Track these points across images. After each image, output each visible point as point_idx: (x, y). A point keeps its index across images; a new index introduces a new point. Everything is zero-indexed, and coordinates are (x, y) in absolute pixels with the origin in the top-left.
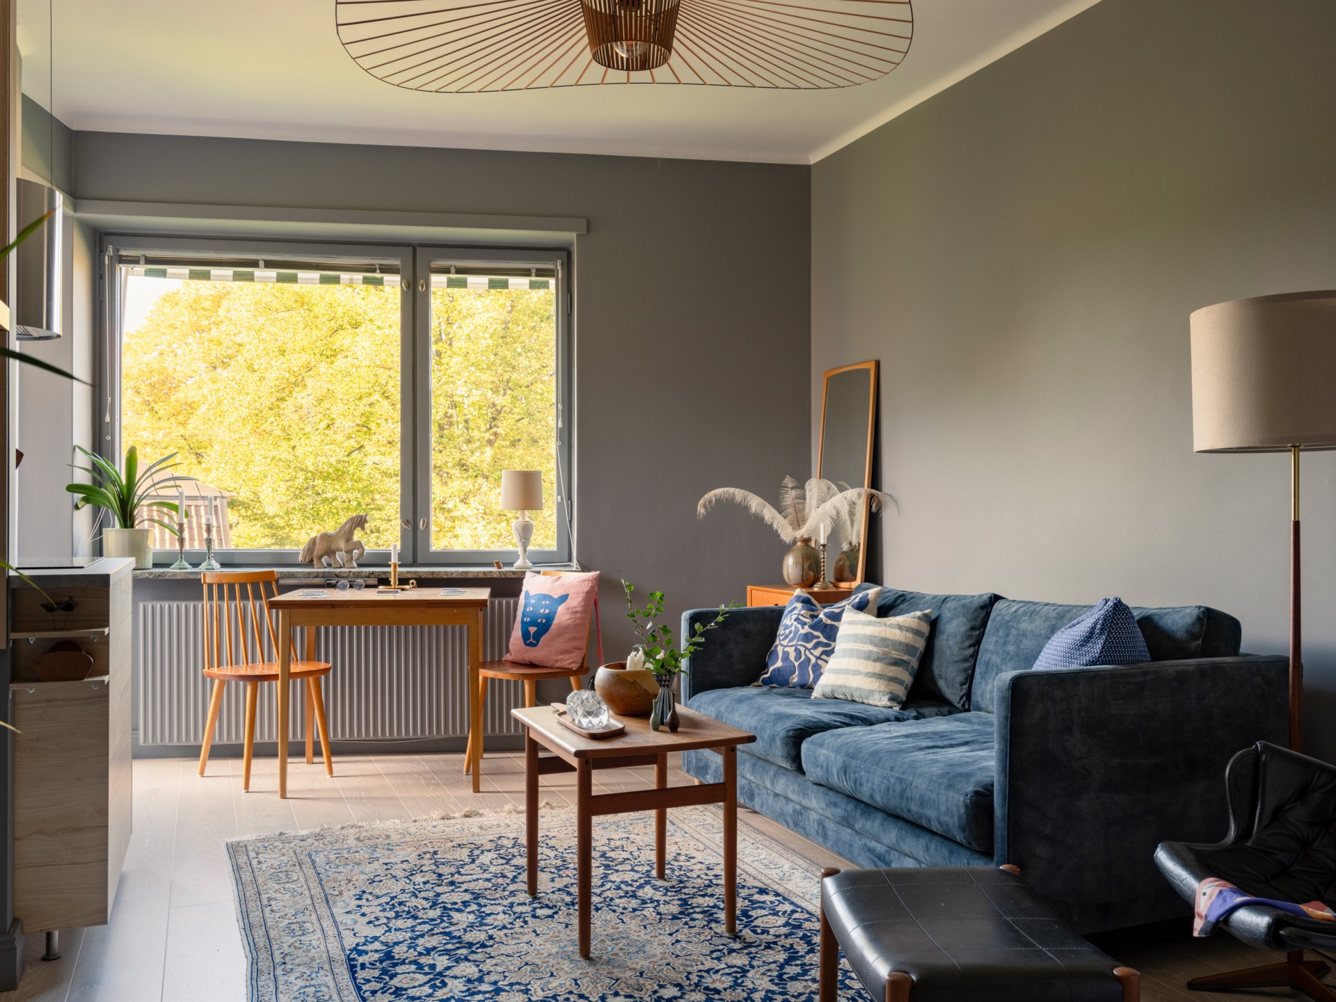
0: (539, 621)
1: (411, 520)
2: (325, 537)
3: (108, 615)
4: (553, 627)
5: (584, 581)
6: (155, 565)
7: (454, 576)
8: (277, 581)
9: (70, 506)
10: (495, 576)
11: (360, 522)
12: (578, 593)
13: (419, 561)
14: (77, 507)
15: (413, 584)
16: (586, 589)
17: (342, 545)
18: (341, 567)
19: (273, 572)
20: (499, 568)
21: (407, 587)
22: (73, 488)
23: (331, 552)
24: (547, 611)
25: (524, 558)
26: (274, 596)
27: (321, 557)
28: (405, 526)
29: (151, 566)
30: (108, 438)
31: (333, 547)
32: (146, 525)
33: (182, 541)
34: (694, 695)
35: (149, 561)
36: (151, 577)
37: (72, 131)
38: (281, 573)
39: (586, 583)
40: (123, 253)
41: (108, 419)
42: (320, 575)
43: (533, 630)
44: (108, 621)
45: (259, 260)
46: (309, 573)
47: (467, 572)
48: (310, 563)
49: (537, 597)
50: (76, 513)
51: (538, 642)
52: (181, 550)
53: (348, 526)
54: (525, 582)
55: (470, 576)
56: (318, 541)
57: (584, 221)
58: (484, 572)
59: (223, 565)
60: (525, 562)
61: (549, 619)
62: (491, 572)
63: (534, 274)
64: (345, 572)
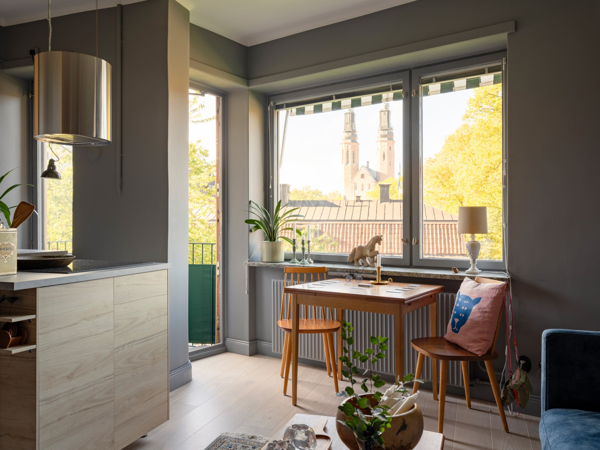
0: (460, 315)
1: (409, 239)
2: (361, 248)
3: (36, 307)
4: (468, 321)
5: (493, 289)
7: (422, 276)
8: (327, 273)
9: (247, 230)
10: (448, 278)
11: (378, 240)
12: (487, 298)
13: (414, 264)
14: (251, 231)
15: (390, 280)
16: (494, 295)
17: (368, 252)
18: (368, 266)
19: (324, 268)
20: (456, 272)
21: (386, 282)
22: (249, 221)
23: (363, 257)
24: (466, 308)
25: (474, 267)
27: (358, 260)
28: (404, 243)
29: (283, 260)
30: (271, 196)
31: (364, 254)
32: (280, 240)
33: (294, 249)
35: (282, 258)
36: (275, 267)
37: (248, 47)
38: (330, 268)
39: (495, 291)
40: (277, 104)
41: (271, 187)
42: (349, 271)
43: (457, 320)
44: (35, 310)
45: (333, 96)
46: (343, 269)
47: (430, 274)
48: (352, 263)
49: (463, 297)
50: (251, 234)
51: (459, 330)
52: (294, 253)
53: (371, 242)
54: (462, 284)
55: (432, 277)
56: (356, 250)
57: (513, 22)
58: (441, 275)
59: (316, 262)
60: (474, 269)
61: (467, 314)
62: (445, 275)
63: (487, 71)
64: (361, 270)
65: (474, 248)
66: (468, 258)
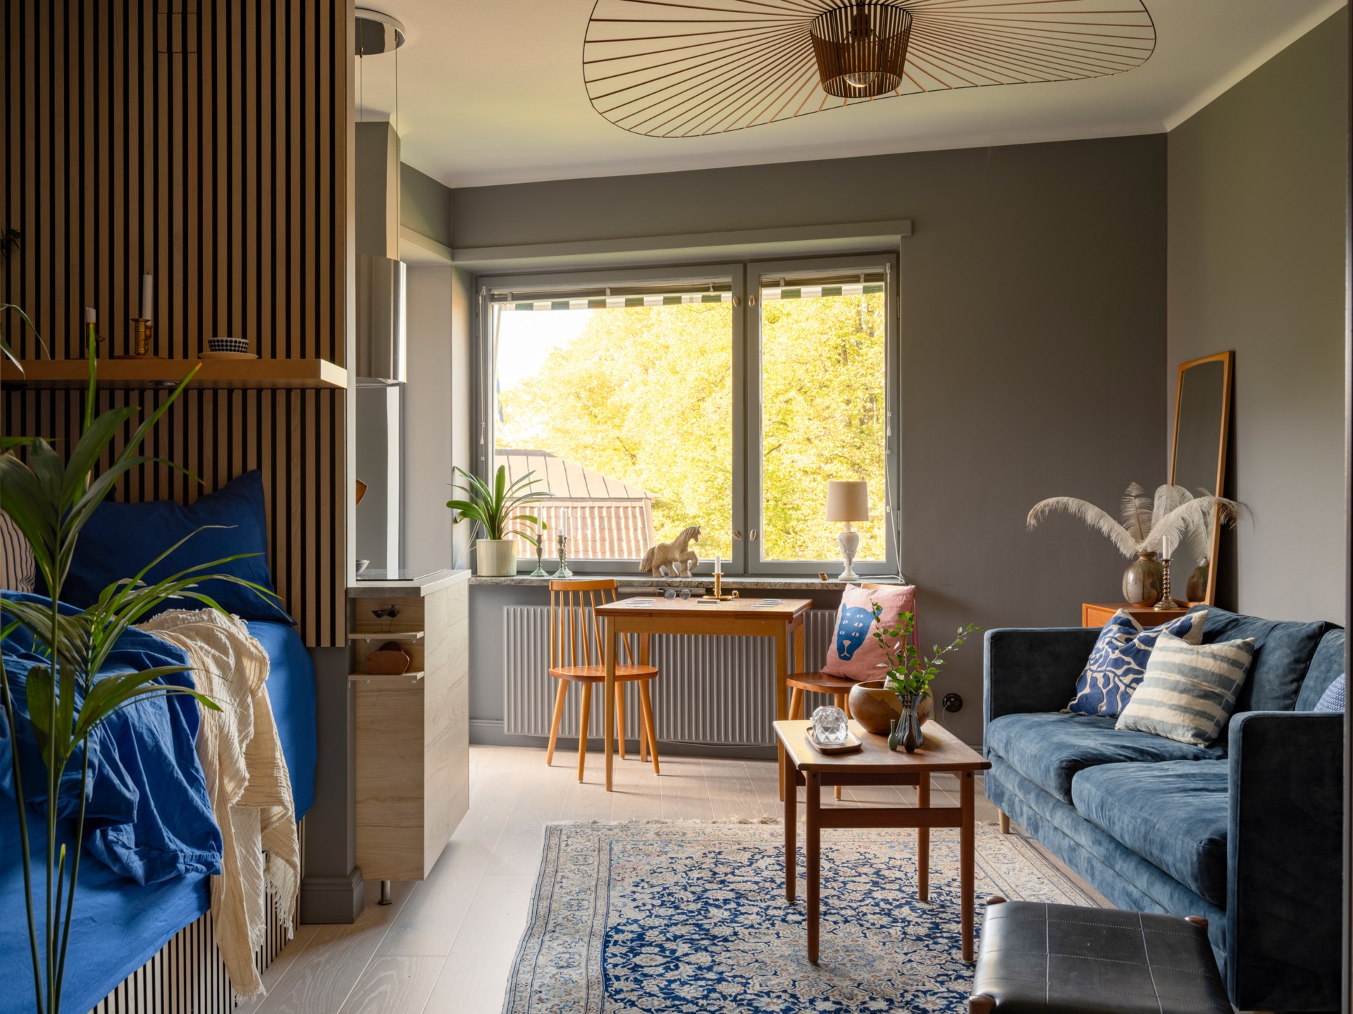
0: (853, 634)
1: (742, 532)
2: (663, 547)
3: (423, 621)
4: (866, 641)
5: (899, 595)
6: (519, 573)
7: (777, 587)
8: (616, 589)
9: (450, 520)
10: (818, 588)
11: (693, 533)
12: (892, 607)
13: (750, 571)
14: (455, 521)
15: (735, 594)
16: (900, 603)
17: (677, 555)
18: (676, 577)
19: (613, 580)
20: (824, 579)
21: (730, 597)
22: (453, 504)
23: (667, 562)
24: (861, 625)
25: (849, 571)
26: (602, 604)
27: (658, 567)
28: (736, 538)
29: (515, 573)
30: (483, 458)
31: (669, 557)
32: (510, 537)
33: (539, 551)
34: (995, 717)
35: (513, 569)
36: (512, 583)
37: (451, 189)
38: (620, 581)
39: (901, 597)
40: (496, 292)
41: (482, 442)
42: (654, 584)
43: (847, 643)
44: (423, 626)
45: (605, 289)
46: (644, 582)
47: (790, 584)
48: (649, 573)
49: (852, 610)
50: (455, 526)
51: (851, 655)
52: (539, 559)
53: (683, 537)
54: (845, 594)
55: (793, 588)
56: (656, 551)
57: (909, 223)
58: (807, 584)
59: (575, 573)
60: (849, 573)
61: (863, 632)
62: (813, 584)
63: (862, 279)
64: (676, 582)
65: (850, 543)
66: (842, 558)
